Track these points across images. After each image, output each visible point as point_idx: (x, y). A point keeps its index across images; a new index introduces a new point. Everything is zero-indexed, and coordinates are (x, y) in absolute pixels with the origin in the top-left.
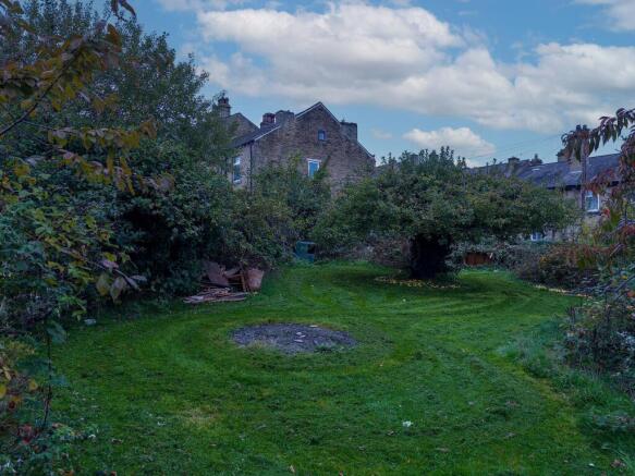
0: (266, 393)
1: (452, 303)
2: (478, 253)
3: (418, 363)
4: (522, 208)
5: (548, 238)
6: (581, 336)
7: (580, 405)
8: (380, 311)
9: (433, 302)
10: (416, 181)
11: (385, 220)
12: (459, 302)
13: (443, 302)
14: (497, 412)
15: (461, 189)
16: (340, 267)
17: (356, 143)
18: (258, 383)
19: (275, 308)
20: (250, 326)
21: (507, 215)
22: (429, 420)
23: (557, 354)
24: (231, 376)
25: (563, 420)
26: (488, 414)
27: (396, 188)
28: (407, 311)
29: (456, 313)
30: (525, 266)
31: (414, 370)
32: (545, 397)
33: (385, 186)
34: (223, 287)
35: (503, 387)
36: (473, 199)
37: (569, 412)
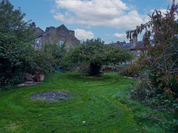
0: (40, 115)
1: (101, 83)
2: (109, 68)
3: (89, 101)
4: (120, 55)
5: (127, 63)
6: (135, 91)
7: (134, 111)
8: (80, 86)
9: (96, 83)
10: (90, 48)
11: (82, 59)
12: (103, 82)
13: (99, 82)
14: (111, 116)
15: (103, 50)
16: (70, 73)
17: (74, 37)
18: (37, 112)
19: (47, 87)
20: (39, 93)
21: (115, 57)
22: (91, 120)
23: (129, 97)
24: (29, 110)
25: (129, 116)
26: (109, 117)
27: (85, 49)
28: (88, 86)
29: (102, 85)
30: (121, 71)
31: (88, 104)
32: (125, 110)
33: (81, 49)
34: (31, 81)
35: (114, 108)
36: (107, 53)
37: (131, 114)
